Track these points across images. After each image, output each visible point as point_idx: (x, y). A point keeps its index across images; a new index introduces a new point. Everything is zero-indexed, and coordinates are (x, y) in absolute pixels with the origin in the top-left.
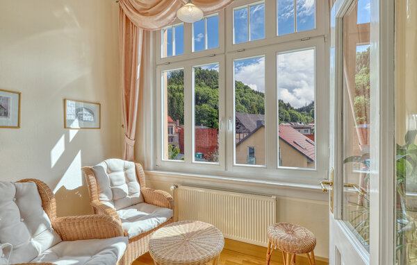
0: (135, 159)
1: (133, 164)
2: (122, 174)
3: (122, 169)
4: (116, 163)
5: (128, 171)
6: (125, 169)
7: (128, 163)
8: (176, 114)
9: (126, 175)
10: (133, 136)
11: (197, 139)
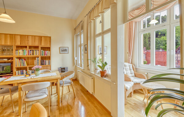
0: (132, 63)
1: (131, 65)
2: (128, 67)
3: (128, 66)
4: (127, 64)
5: (130, 67)
6: (129, 66)
7: (130, 64)
8: (147, 46)
9: (129, 68)
10: (131, 56)
11: (156, 57)
